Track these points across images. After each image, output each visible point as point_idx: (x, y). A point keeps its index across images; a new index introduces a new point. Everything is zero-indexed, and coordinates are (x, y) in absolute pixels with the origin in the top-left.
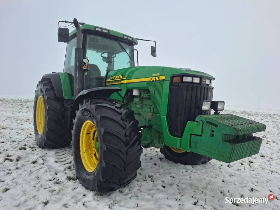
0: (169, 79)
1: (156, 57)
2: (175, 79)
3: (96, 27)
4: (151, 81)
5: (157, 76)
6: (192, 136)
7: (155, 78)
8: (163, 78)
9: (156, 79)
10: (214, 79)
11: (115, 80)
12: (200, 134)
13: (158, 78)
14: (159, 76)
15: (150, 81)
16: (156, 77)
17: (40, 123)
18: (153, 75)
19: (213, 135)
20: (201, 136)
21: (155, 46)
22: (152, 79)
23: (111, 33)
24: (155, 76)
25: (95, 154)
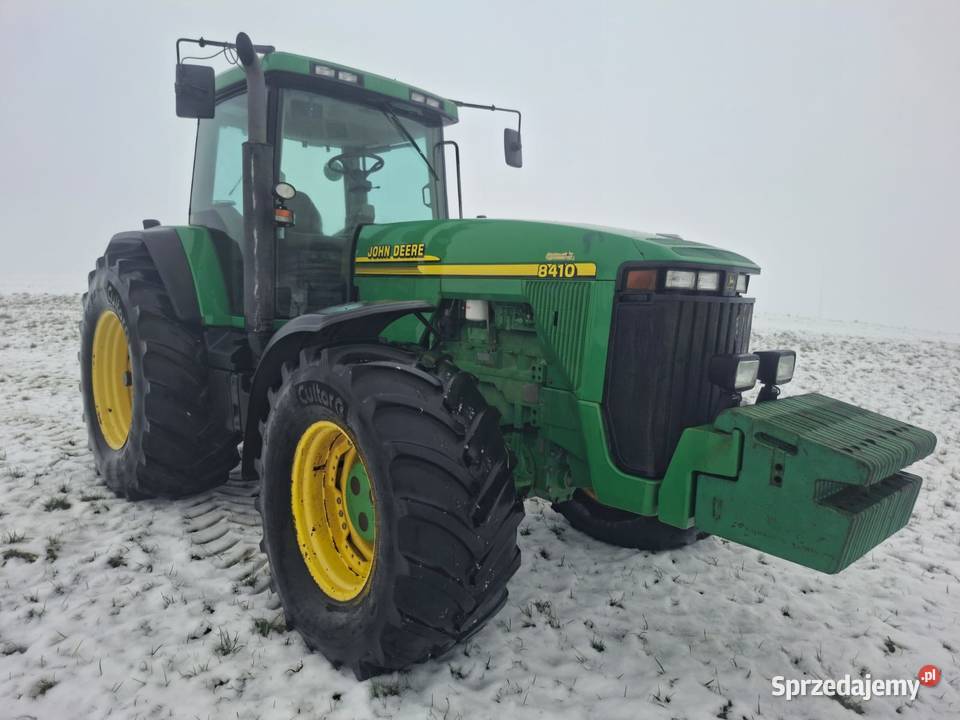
0: (612, 275)
1: (520, 166)
2: (632, 276)
3: (314, 64)
4: (541, 275)
5: (564, 263)
6: (702, 479)
7: (554, 266)
8: (587, 269)
9: (558, 270)
10: (757, 271)
11: (392, 259)
12: (733, 474)
13: (570, 269)
14: (569, 262)
15: (537, 276)
16: (561, 267)
17: (110, 410)
18: (550, 256)
19: (778, 480)
20: (735, 479)
21: (517, 129)
22: (545, 271)
23: (369, 86)
24: (558, 263)
25: (349, 538)
